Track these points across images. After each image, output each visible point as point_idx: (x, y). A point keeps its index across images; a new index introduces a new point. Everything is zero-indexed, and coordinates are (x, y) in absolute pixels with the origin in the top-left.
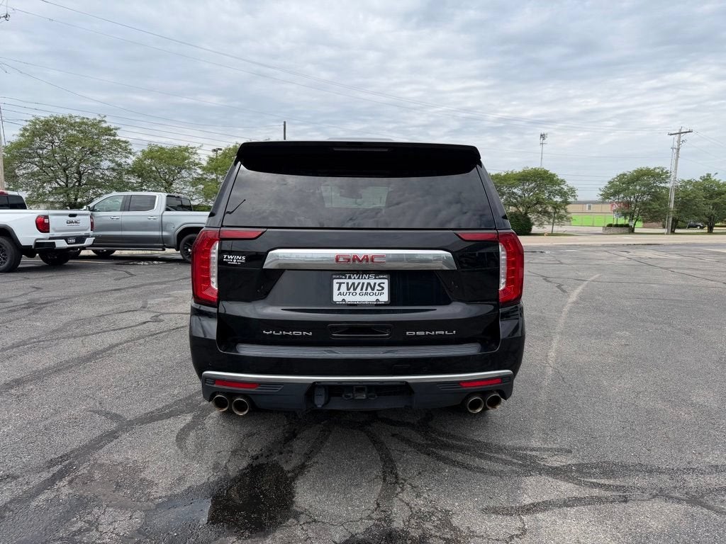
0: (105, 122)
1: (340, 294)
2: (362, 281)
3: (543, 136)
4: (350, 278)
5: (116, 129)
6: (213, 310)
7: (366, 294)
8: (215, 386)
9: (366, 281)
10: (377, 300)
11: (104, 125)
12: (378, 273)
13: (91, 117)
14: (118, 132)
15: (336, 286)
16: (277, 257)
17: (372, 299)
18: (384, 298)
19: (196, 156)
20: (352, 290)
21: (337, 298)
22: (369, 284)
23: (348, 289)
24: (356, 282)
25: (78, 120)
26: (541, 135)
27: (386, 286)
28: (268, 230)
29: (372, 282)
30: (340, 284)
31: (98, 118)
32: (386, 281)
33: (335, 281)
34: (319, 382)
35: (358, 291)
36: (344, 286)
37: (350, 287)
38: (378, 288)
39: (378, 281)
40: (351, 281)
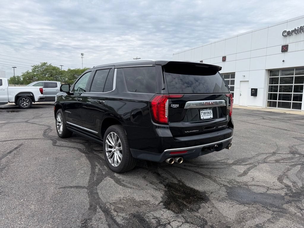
1: (202, 116)
2: (206, 111)
3: (82, 54)
6: (168, 126)
7: (208, 115)
8: (170, 154)
9: (207, 111)
10: (210, 117)
12: (210, 108)
15: (201, 114)
16: (189, 105)
17: (208, 117)
18: (212, 116)
21: (202, 118)
22: (208, 112)
24: (205, 111)
26: (81, 54)
27: (212, 112)
28: (185, 94)
29: (209, 111)
30: (202, 112)
32: (211, 111)
33: (201, 112)
34: (204, 146)
35: (206, 115)
36: (203, 113)
37: (205, 113)
38: (210, 113)
39: (210, 111)
40: (204, 111)
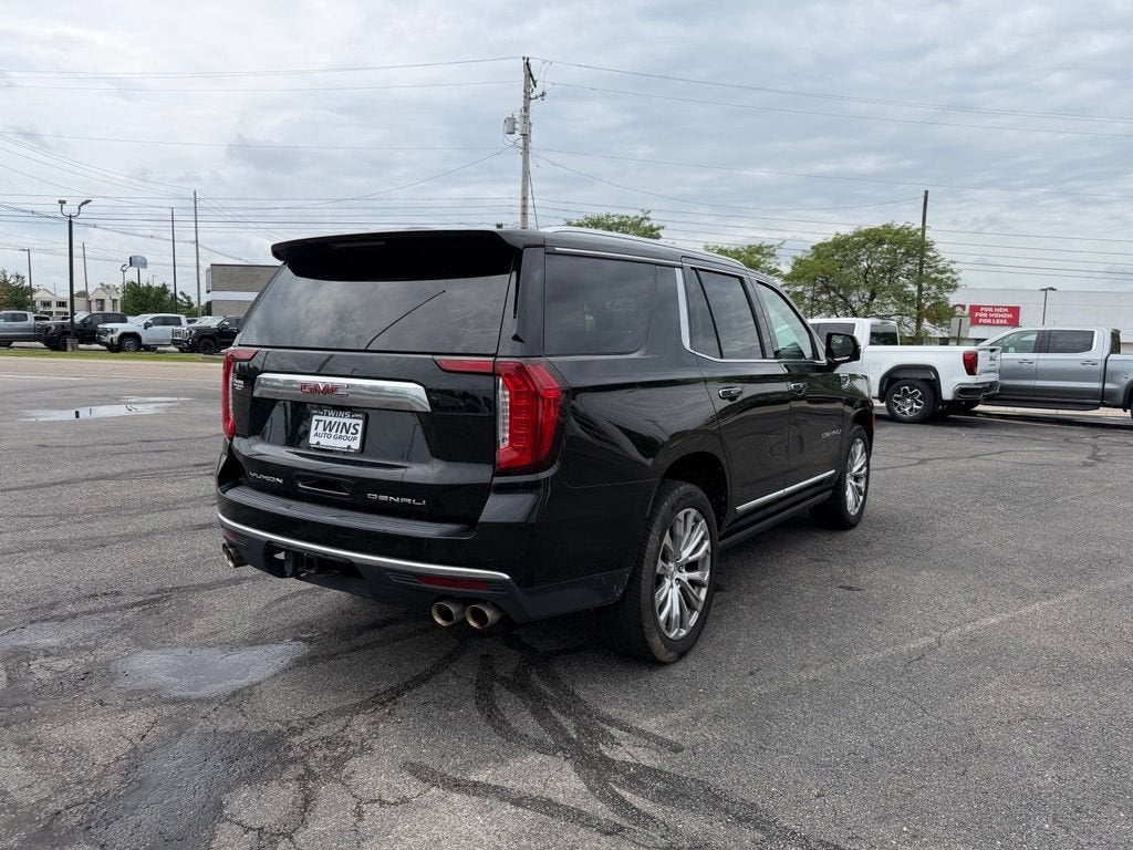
0: (648, 219)
1: (316, 435)
2: (338, 420)
4: (327, 415)
5: (658, 229)
7: (340, 437)
9: (342, 420)
10: (349, 447)
11: (647, 224)
12: (355, 411)
13: (632, 214)
14: (661, 232)
15: (314, 424)
16: (270, 384)
17: (342, 444)
18: (356, 445)
19: (772, 260)
20: (327, 431)
21: (313, 440)
22: (344, 424)
23: (325, 430)
24: (334, 420)
25: (616, 220)
27: (360, 428)
29: (348, 421)
30: (318, 421)
31: (641, 215)
32: (360, 422)
33: (315, 417)
35: (333, 433)
36: (321, 424)
37: (326, 427)
38: (352, 430)
39: (354, 421)
40: (328, 419)
